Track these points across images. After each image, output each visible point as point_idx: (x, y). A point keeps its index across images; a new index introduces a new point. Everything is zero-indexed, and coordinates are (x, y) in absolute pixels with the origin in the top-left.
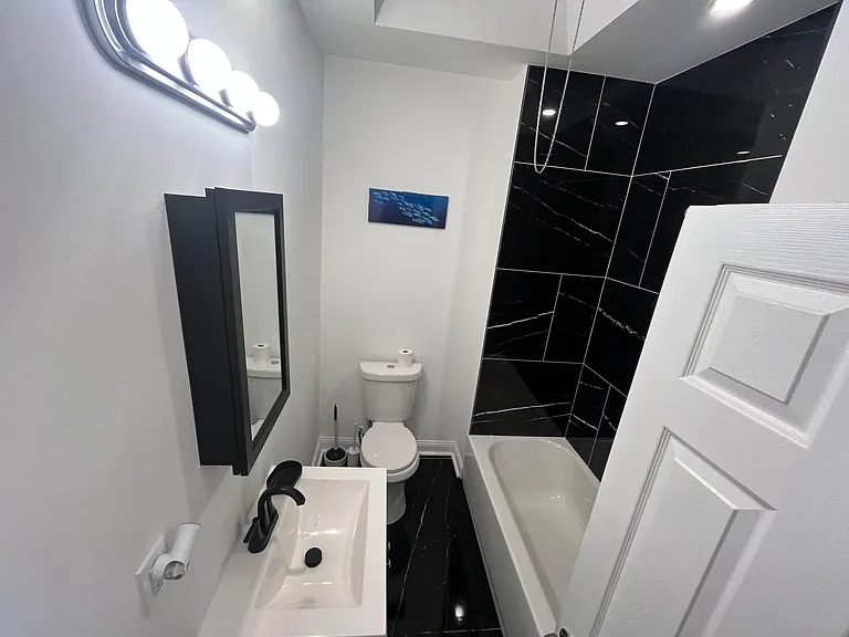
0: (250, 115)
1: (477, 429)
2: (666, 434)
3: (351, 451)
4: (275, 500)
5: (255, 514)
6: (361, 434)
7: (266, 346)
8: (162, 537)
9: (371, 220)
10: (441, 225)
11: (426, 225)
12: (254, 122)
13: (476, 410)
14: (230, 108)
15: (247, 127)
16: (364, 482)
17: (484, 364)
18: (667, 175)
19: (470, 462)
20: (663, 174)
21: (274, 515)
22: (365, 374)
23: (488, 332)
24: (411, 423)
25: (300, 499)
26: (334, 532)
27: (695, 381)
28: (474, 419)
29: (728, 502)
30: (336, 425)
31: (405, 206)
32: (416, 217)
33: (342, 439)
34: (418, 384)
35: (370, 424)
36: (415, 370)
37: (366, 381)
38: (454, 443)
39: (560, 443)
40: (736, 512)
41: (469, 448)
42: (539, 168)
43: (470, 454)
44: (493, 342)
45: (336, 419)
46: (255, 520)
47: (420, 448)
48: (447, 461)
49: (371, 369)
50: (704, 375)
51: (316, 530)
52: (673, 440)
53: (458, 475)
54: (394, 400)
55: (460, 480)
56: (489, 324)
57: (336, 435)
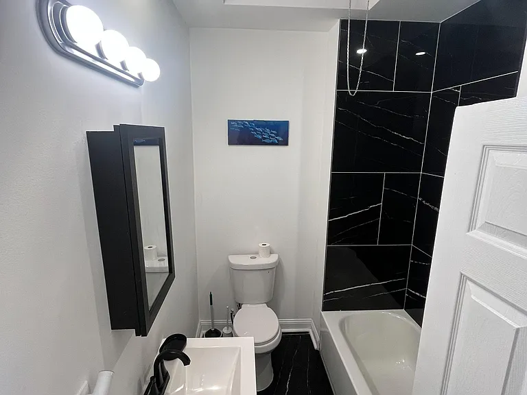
0: (140, 75)
1: (329, 305)
2: (463, 278)
3: (225, 330)
4: (167, 364)
5: (152, 373)
6: (232, 316)
7: (154, 247)
8: (86, 382)
9: (231, 143)
10: (285, 143)
11: (273, 144)
12: (143, 80)
13: (326, 289)
14: (127, 71)
15: (138, 83)
16: (236, 348)
17: (329, 250)
18: (458, 88)
19: (325, 336)
20: (455, 89)
21: (166, 376)
22: (234, 265)
23: (330, 224)
24: (273, 303)
25: (186, 361)
26: (215, 388)
27: (477, 234)
28: (325, 297)
29: (512, 324)
30: (212, 309)
31: (256, 131)
32: (265, 138)
33: (217, 321)
34: (276, 270)
35: (240, 306)
36: (273, 259)
37: (234, 270)
38: (309, 320)
39: (399, 314)
40: (518, 330)
41: (323, 324)
42: (352, 93)
43: (323, 329)
44: (335, 232)
45: (211, 304)
46: (152, 378)
47: (281, 326)
48: (306, 336)
49: (236, 260)
50: (482, 228)
51: (201, 386)
52: (468, 282)
53: (316, 347)
54: (258, 285)
55: (317, 352)
56: (330, 217)
57: (213, 319)
